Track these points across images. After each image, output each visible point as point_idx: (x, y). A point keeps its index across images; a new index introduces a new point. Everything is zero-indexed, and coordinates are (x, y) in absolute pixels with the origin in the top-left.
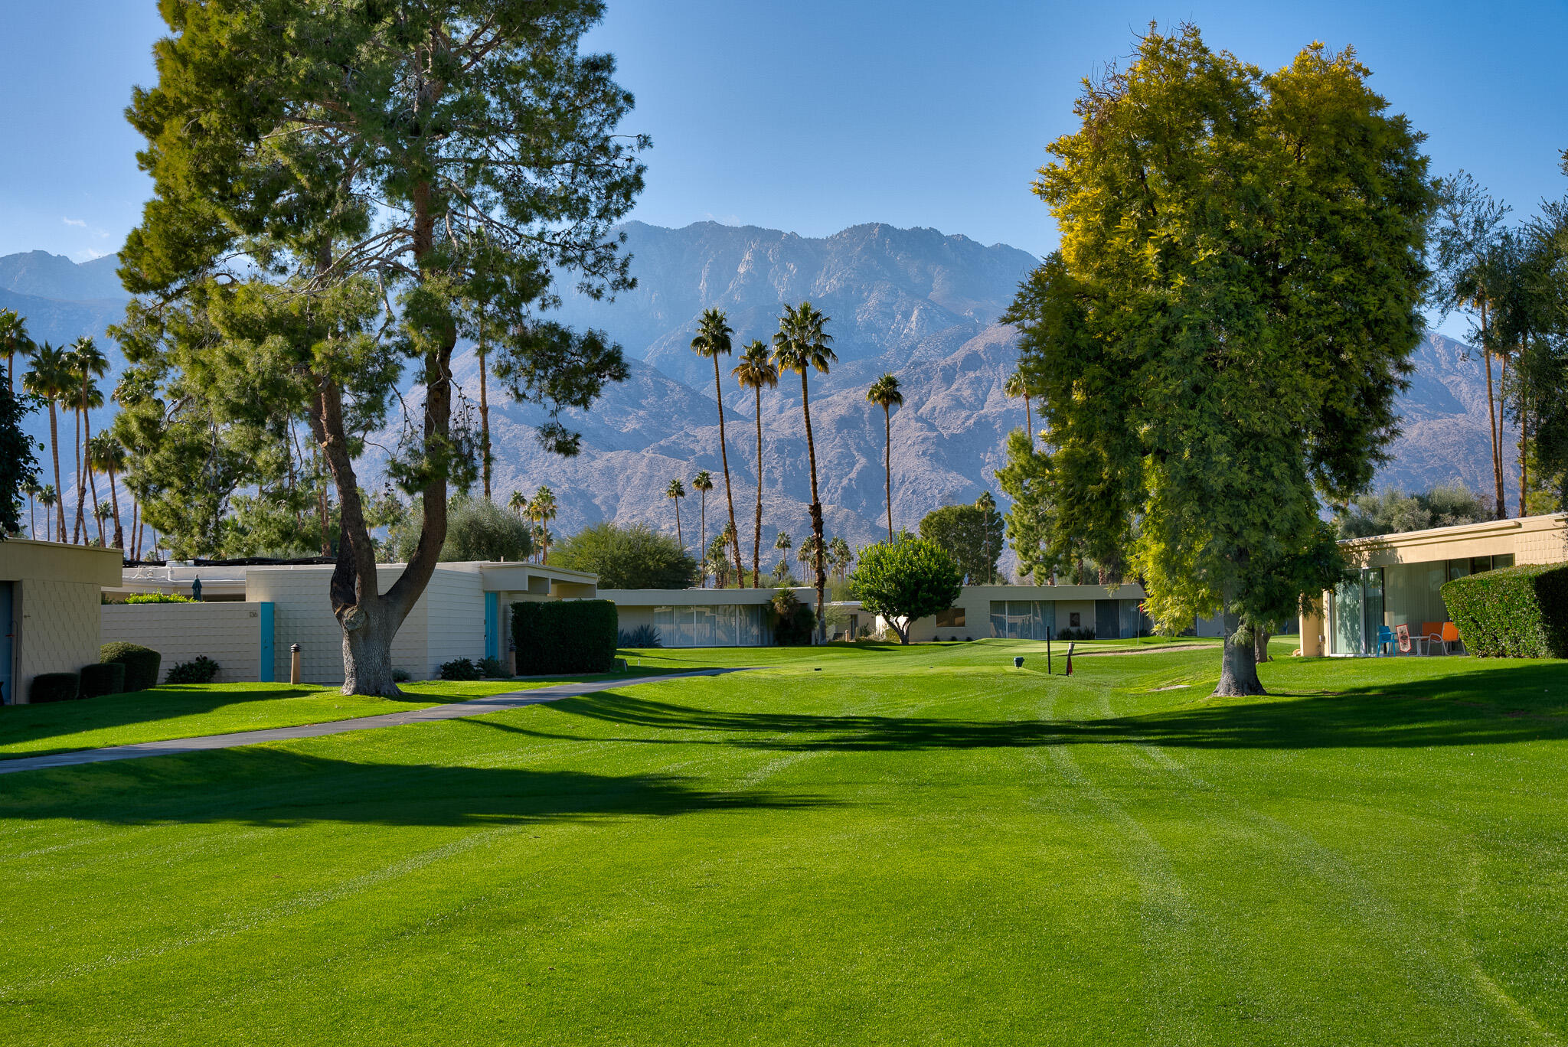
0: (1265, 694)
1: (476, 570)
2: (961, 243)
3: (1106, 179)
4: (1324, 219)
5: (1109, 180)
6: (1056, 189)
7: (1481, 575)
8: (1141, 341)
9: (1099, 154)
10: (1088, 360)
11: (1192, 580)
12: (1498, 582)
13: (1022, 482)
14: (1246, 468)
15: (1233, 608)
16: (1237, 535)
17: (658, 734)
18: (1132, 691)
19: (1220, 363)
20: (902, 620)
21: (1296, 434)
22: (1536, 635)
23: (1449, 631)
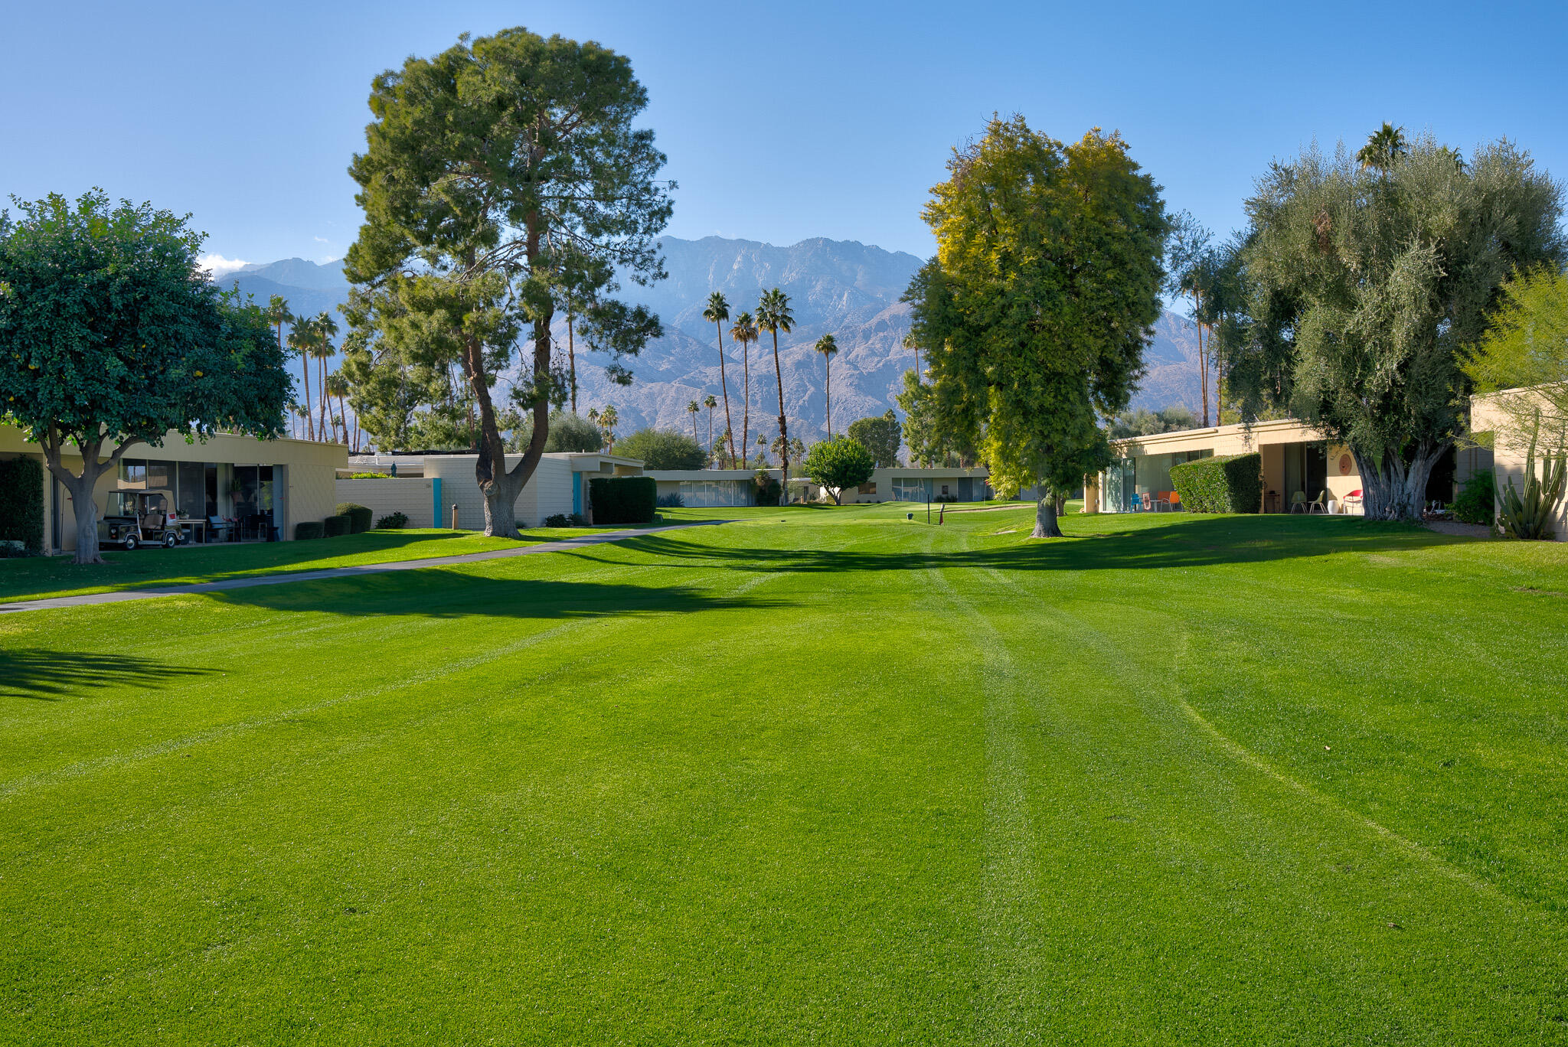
0: (1062, 536)
1: (567, 458)
2: (875, 251)
4: (1101, 238)
5: (968, 212)
6: (935, 217)
7: (1193, 462)
8: (988, 314)
9: (962, 195)
10: (955, 325)
11: (1019, 465)
12: (1203, 466)
13: (912, 403)
14: (1052, 394)
15: (1043, 483)
16: (1046, 437)
18: (981, 534)
19: (1037, 328)
20: (837, 490)
21: (1083, 373)
22: (1225, 499)
23: (1174, 497)
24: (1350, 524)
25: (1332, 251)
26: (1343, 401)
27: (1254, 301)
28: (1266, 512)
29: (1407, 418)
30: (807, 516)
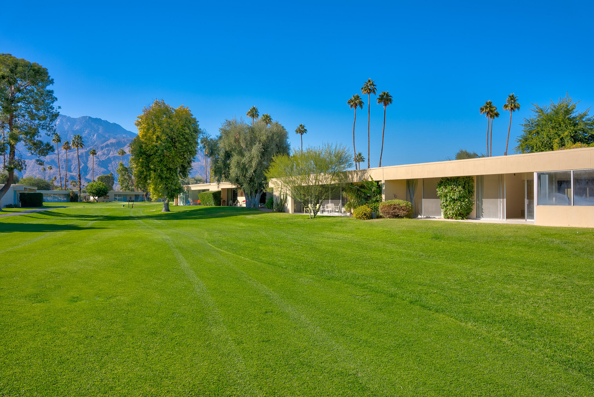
0: (170, 211)
1: (12, 186)
2: (106, 122)
3: (147, 124)
4: (183, 134)
5: (148, 124)
6: (139, 124)
7: (204, 192)
8: (152, 152)
9: (146, 119)
10: (143, 154)
11: (159, 192)
12: (207, 194)
13: (121, 172)
14: (169, 174)
15: (165, 197)
16: (167, 185)
17: (62, 218)
18: (145, 211)
19: (165, 156)
20: (97, 197)
21: (177, 168)
22: (212, 202)
23: (199, 201)
24: (242, 209)
25: (239, 143)
26: (241, 179)
27: (221, 153)
28: (223, 206)
29: (255, 183)
30: (88, 206)
